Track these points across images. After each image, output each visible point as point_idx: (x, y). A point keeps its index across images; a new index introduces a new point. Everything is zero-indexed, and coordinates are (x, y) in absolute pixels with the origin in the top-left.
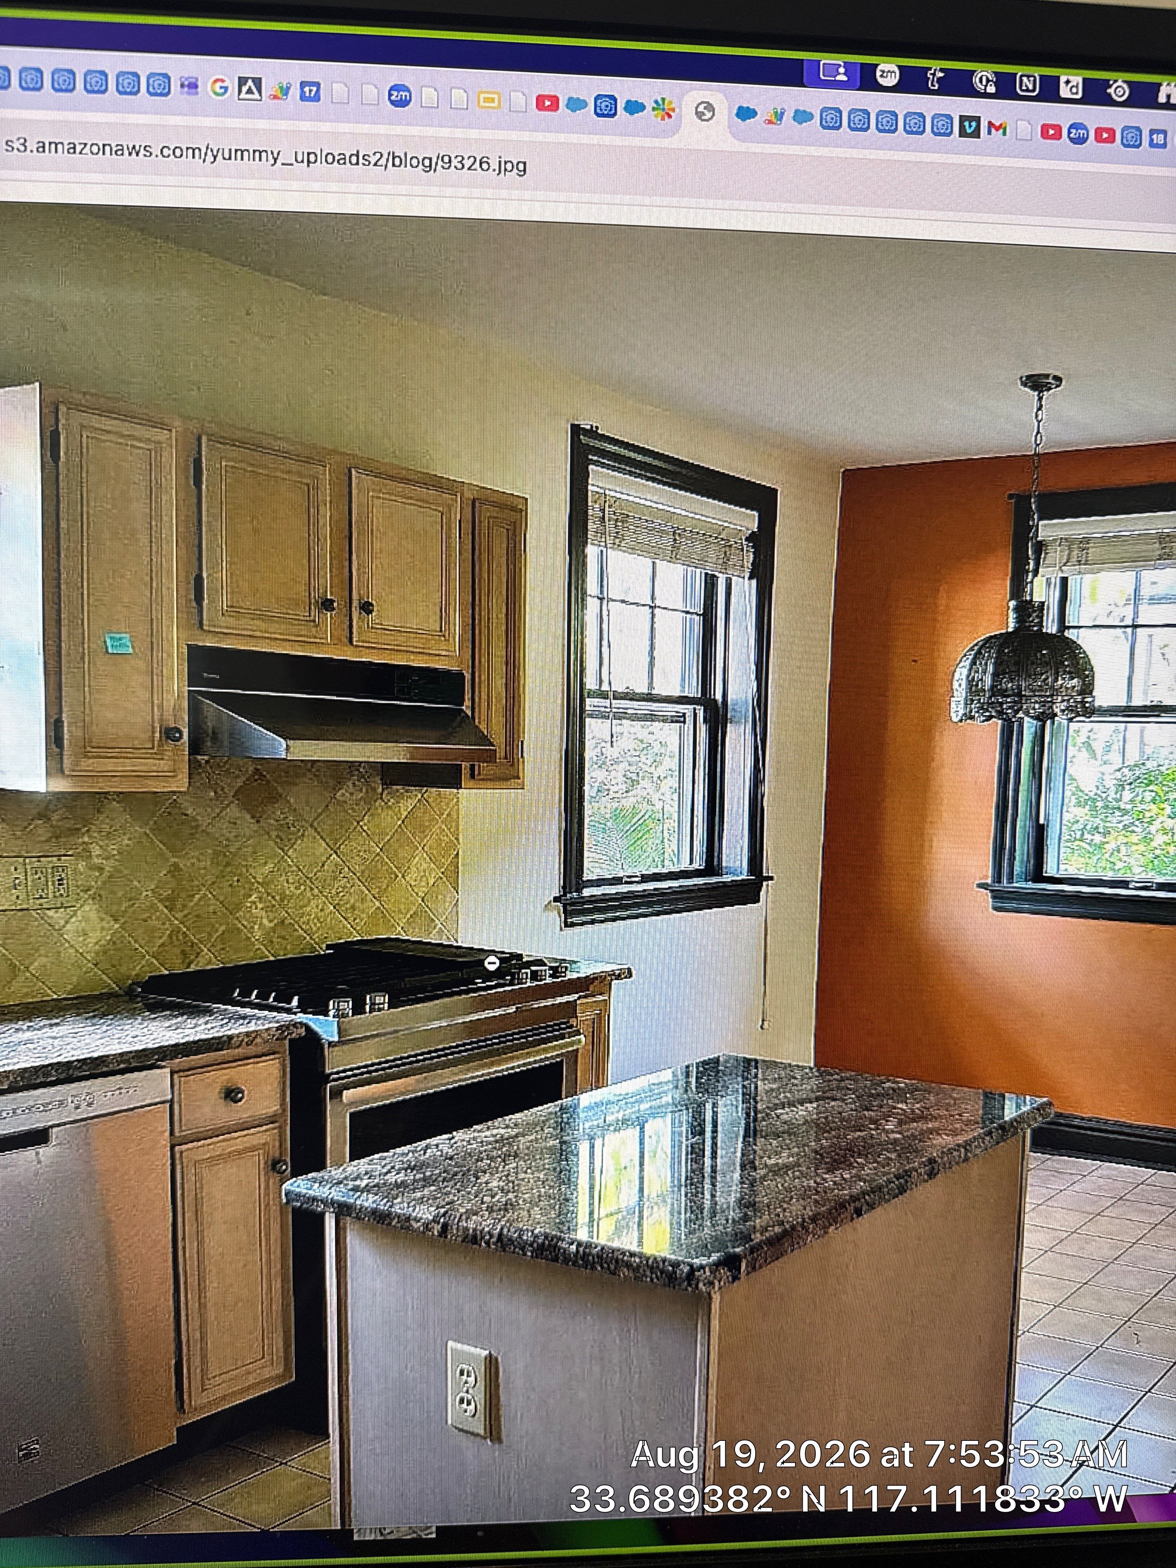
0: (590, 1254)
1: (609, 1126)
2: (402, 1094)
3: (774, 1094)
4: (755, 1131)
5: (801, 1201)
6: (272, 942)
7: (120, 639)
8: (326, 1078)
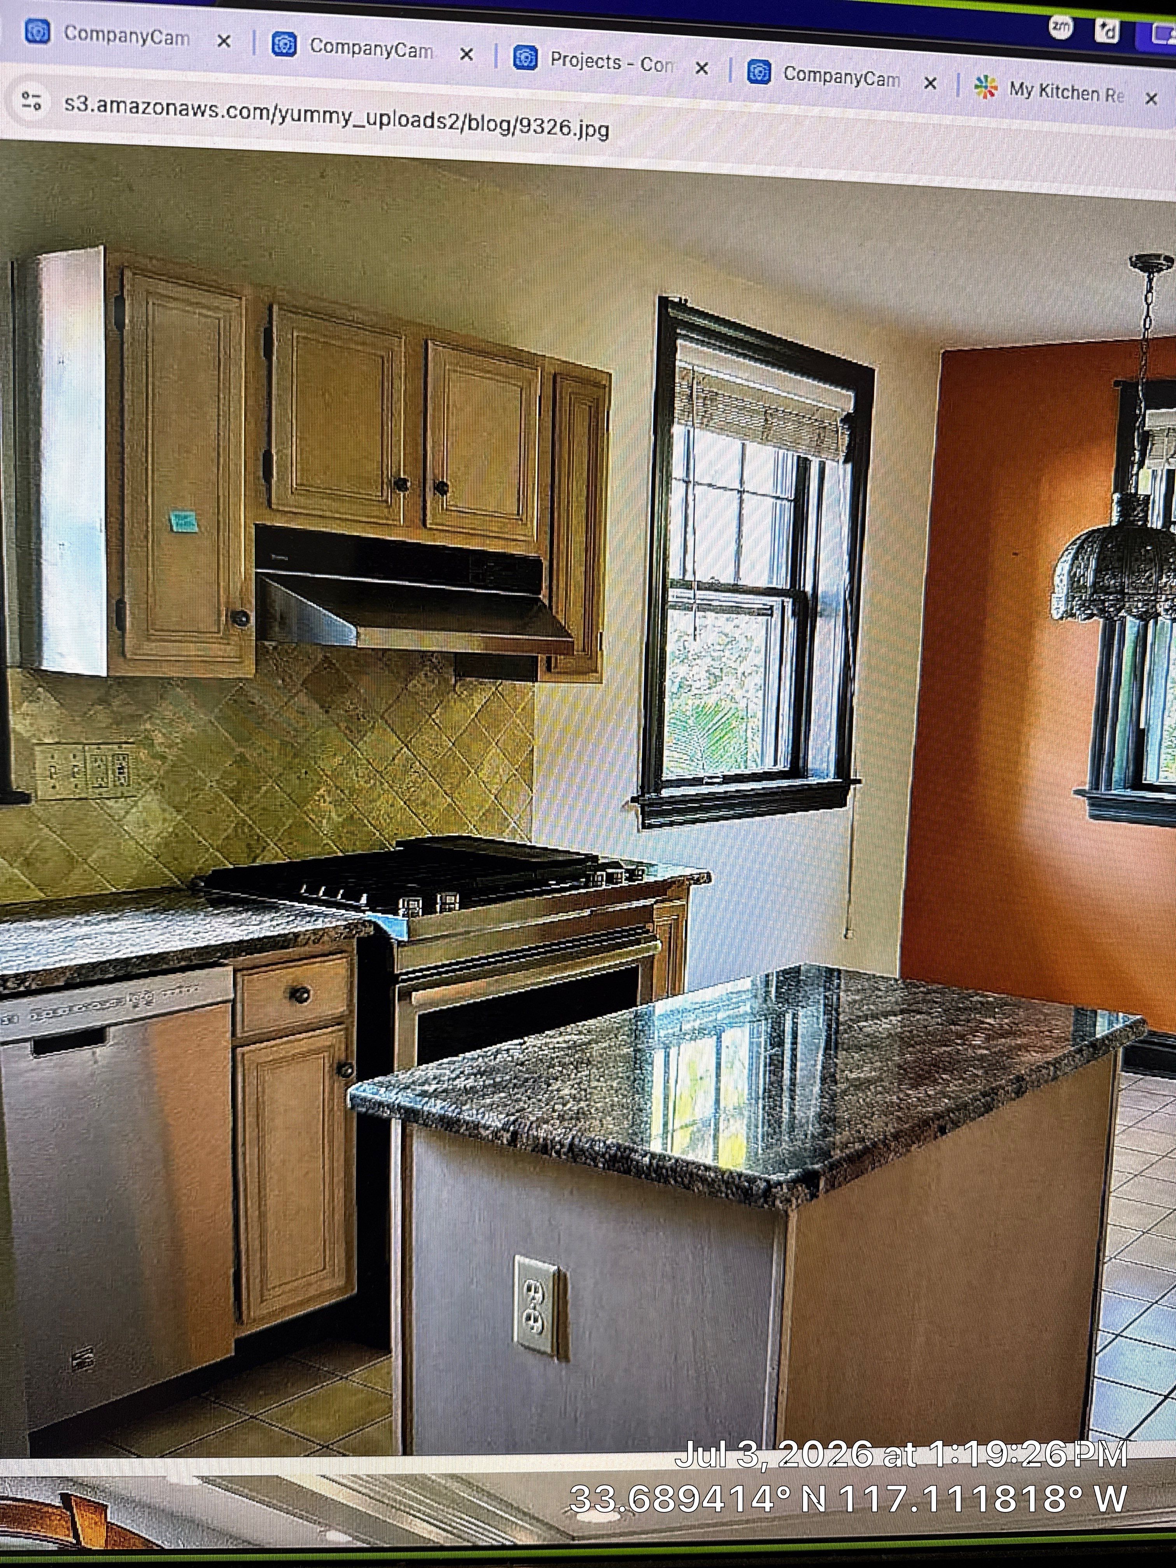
0: (663, 1167)
1: (685, 1034)
2: (472, 996)
3: (857, 1006)
4: (837, 1043)
5: (883, 1117)
6: (340, 837)
7: (186, 517)
8: (395, 979)
